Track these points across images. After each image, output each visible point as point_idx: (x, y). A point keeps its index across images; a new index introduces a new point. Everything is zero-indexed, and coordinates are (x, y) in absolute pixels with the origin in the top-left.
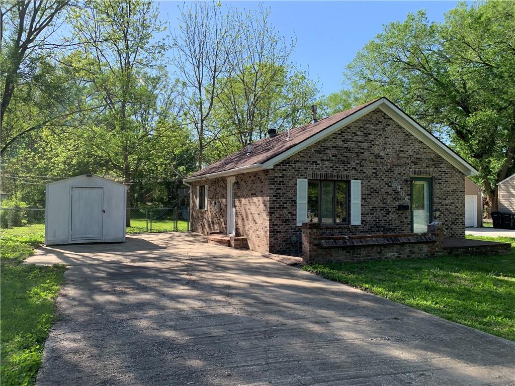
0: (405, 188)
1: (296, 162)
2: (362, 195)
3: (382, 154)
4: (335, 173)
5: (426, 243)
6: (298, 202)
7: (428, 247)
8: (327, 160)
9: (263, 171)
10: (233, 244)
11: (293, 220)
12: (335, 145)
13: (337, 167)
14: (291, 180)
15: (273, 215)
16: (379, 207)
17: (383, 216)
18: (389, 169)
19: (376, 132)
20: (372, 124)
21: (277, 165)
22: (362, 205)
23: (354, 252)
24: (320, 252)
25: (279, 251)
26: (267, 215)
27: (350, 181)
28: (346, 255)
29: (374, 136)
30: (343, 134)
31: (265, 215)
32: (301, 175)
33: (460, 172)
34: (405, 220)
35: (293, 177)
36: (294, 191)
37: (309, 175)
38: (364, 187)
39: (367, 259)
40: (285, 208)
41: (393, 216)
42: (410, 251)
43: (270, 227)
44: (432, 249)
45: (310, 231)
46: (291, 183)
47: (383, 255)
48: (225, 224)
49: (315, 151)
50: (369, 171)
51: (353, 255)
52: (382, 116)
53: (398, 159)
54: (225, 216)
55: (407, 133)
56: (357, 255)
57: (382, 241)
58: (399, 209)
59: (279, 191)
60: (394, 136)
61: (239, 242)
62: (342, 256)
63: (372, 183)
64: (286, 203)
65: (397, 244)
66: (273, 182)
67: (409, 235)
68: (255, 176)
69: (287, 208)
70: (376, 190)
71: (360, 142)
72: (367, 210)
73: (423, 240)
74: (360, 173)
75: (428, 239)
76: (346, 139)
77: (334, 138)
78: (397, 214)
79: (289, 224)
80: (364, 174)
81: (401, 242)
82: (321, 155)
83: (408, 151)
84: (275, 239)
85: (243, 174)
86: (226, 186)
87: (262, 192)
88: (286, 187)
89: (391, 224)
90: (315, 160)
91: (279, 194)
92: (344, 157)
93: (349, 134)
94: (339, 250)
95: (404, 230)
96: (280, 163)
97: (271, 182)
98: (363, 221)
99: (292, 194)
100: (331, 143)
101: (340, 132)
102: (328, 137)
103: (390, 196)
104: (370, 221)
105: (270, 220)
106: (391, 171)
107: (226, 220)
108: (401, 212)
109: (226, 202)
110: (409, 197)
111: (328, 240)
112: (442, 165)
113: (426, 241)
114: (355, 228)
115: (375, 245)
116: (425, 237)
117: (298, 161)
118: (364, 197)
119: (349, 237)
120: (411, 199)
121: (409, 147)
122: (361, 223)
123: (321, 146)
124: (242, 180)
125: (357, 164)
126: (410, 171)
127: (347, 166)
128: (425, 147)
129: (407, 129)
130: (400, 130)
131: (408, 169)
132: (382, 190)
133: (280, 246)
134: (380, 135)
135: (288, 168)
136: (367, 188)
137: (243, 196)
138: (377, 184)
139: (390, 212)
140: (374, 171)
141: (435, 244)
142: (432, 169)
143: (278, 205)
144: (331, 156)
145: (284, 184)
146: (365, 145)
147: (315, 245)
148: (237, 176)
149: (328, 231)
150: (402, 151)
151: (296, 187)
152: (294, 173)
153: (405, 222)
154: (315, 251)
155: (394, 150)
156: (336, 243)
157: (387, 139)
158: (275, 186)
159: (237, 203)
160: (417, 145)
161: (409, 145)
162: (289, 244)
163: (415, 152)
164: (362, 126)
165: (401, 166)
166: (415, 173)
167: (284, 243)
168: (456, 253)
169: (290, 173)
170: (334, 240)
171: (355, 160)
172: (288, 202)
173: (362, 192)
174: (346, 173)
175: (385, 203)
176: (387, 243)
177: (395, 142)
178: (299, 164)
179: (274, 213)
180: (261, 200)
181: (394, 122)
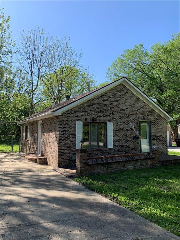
0: (137, 127)
1: (75, 112)
2: (113, 131)
3: (124, 108)
4: (98, 118)
5: (150, 159)
6: (77, 135)
7: (151, 161)
8: (94, 111)
9: (56, 116)
10: (38, 162)
11: (74, 146)
12: (98, 102)
13: (99, 115)
14: (73, 122)
15: (61, 143)
16: (123, 138)
17: (125, 143)
18: (128, 117)
19: (120, 96)
20: (119, 91)
21: (64, 113)
22: (113, 137)
23: (108, 166)
24: (87, 168)
25: (64, 166)
26: (58, 144)
27: (107, 123)
28: (103, 169)
29: (120, 99)
30: (103, 97)
31: (56, 144)
32: (79, 119)
33: (164, 119)
34: (137, 145)
35: (74, 121)
36: (74, 129)
37: (83, 119)
38: (115, 127)
39: (116, 171)
40: (69, 139)
41: (130, 143)
42: (141, 164)
43: (59, 151)
44: (153, 162)
45: (81, 154)
46: (73, 124)
47: (126, 168)
48: (37, 149)
49: (87, 105)
50: (117, 118)
51: (108, 168)
52: (124, 88)
53: (133, 111)
54: (36, 144)
55: (137, 97)
56: (110, 168)
57: (125, 159)
58: (133, 139)
59: (65, 129)
60: (130, 99)
61: (42, 160)
62: (101, 170)
63: (119, 124)
64: (69, 136)
65: (134, 160)
66: (61, 123)
67: (140, 155)
68: (52, 120)
69: (70, 139)
70: (121, 128)
71: (112, 101)
72: (116, 139)
73: (148, 157)
74: (112, 118)
75: (150, 156)
76: (104, 99)
77: (97, 98)
78: (133, 141)
79: (71, 149)
80: (115, 119)
81: (136, 159)
82: (91, 108)
83: (137, 107)
84: (62, 159)
85: (46, 119)
86: (38, 126)
87: (55, 129)
88: (70, 126)
89: (130, 147)
90: (87, 111)
91: (65, 130)
92: (103, 109)
93: (106, 97)
94: (99, 165)
95: (136, 151)
96: (66, 112)
97: (60, 123)
98: (114, 146)
99: (73, 130)
100: (96, 101)
101: (101, 95)
102: (95, 98)
103: (128, 132)
104: (118, 145)
105: (59, 147)
106: (129, 117)
107: (37, 146)
108: (135, 140)
109: (38, 135)
110: (139, 132)
111: (92, 160)
112: (155, 115)
113: (149, 158)
114: (110, 150)
115: (121, 162)
116: (149, 156)
117: (77, 111)
118: (115, 132)
119: (105, 157)
120: (140, 133)
121: (138, 105)
122: (113, 147)
123: (91, 103)
124: (45, 122)
125: (111, 113)
126: (139, 118)
127: (105, 114)
128: (146, 105)
129: (137, 95)
130: (133, 96)
131: (138, 117)
132: (124, 128)
133: (65, 163)
134: (122, 98)
135: (71, 115)
136: (116, 127)
137: (45, 132)
138: (122, 125)
139: (129, 140)
140: (120, 117)
141: (155, 160)
142: (150, 117)
143: (64, 137)
144: (96, 108)
145: (68, 125)
146: (115, 103)
147: (84, 163)
148: (43, 120)
149: (95, 152)
150: (135, 107)
151: (76, 126)
152: (74, 118)
153: (137, 146)
154: (84, 167)
155: (130, 106)
156: (97, 161)
157: (126, 100)
158: (63, 126)
159: (42, 136)
160: (142, 104)
161: (138, 104)
162: (71, 161)
163: (141, 107)
164: (113, 92)
165: (134, 115)
166: (142, 119)
167: (68, 161)
168: (165, 164)
169: (72, 118)
170: (96, 160)
171: (110, 111)
172: (71, 135)
173: (113, 129)
174: (104, 118)
175: (126, 135)
176: (128, 160)
177: (131, 102)
178: (77, 113)
179: (62, 142)
180: (54, 134)
181: (130, 91)
